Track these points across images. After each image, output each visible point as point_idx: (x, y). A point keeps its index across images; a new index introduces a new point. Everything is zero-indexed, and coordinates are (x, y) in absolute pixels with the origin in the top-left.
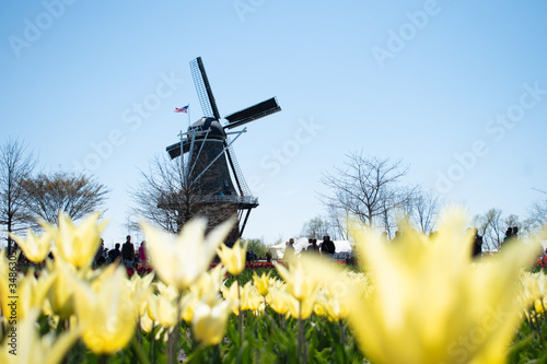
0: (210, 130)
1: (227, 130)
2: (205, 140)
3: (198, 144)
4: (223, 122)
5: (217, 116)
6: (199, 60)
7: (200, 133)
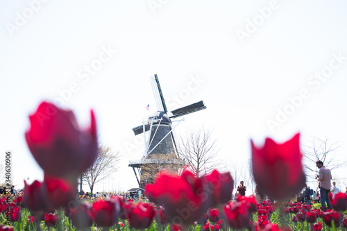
0: (162, 119)
1: (171, 119)
2: (159, 125)
3: (154, 128)
4: (169, 114)
5: (165, 111)
6: (156, 76)
7: (156, 121)
